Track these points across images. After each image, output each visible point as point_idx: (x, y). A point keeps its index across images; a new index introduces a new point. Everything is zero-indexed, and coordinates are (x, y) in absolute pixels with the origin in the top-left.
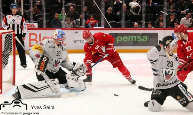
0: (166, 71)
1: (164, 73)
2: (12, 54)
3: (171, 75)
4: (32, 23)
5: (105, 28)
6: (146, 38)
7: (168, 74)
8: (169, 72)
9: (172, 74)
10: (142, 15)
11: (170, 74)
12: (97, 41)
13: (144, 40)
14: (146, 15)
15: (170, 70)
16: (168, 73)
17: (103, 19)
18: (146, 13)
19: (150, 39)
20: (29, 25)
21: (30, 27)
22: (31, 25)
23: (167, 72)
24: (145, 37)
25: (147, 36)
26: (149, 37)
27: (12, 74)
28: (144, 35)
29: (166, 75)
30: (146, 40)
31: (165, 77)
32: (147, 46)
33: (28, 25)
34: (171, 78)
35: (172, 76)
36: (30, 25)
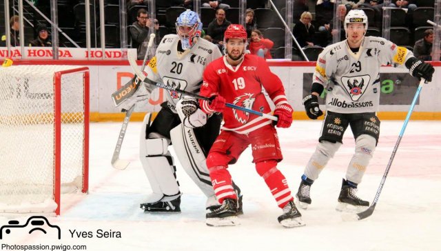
0: (348, 82)
1: (346, 85)
2: (83, 122)
3: (362, 86)
4: (125, 49)
5: (293, 60)
6: (391, 86)
7: (355, 86)
8: (356, 81)
9: (362, 84)
10: (381, 29)
11: (357, 84)
12: (250, 68)
13: (387, 89)
14: (391, 30)
15: (357, 78)
16: (354, 83)
17: (288, 39)
18: (392, 26)
19: (399, 88)
20: (117, 54)
21: (120, 59)
22: (122, 53)
23: (352, 82)
24: (387, 84)
25: (394, 81)
26: (398, 82)
27: (82, 166)
28: (386, 79)
29: (351, 88)
30: (391, 90)
31: (349, 91)
32: (392, 104)
33: (115, 53)
34: (362, 91)
35: (364, 88)
36: (120, 53)
